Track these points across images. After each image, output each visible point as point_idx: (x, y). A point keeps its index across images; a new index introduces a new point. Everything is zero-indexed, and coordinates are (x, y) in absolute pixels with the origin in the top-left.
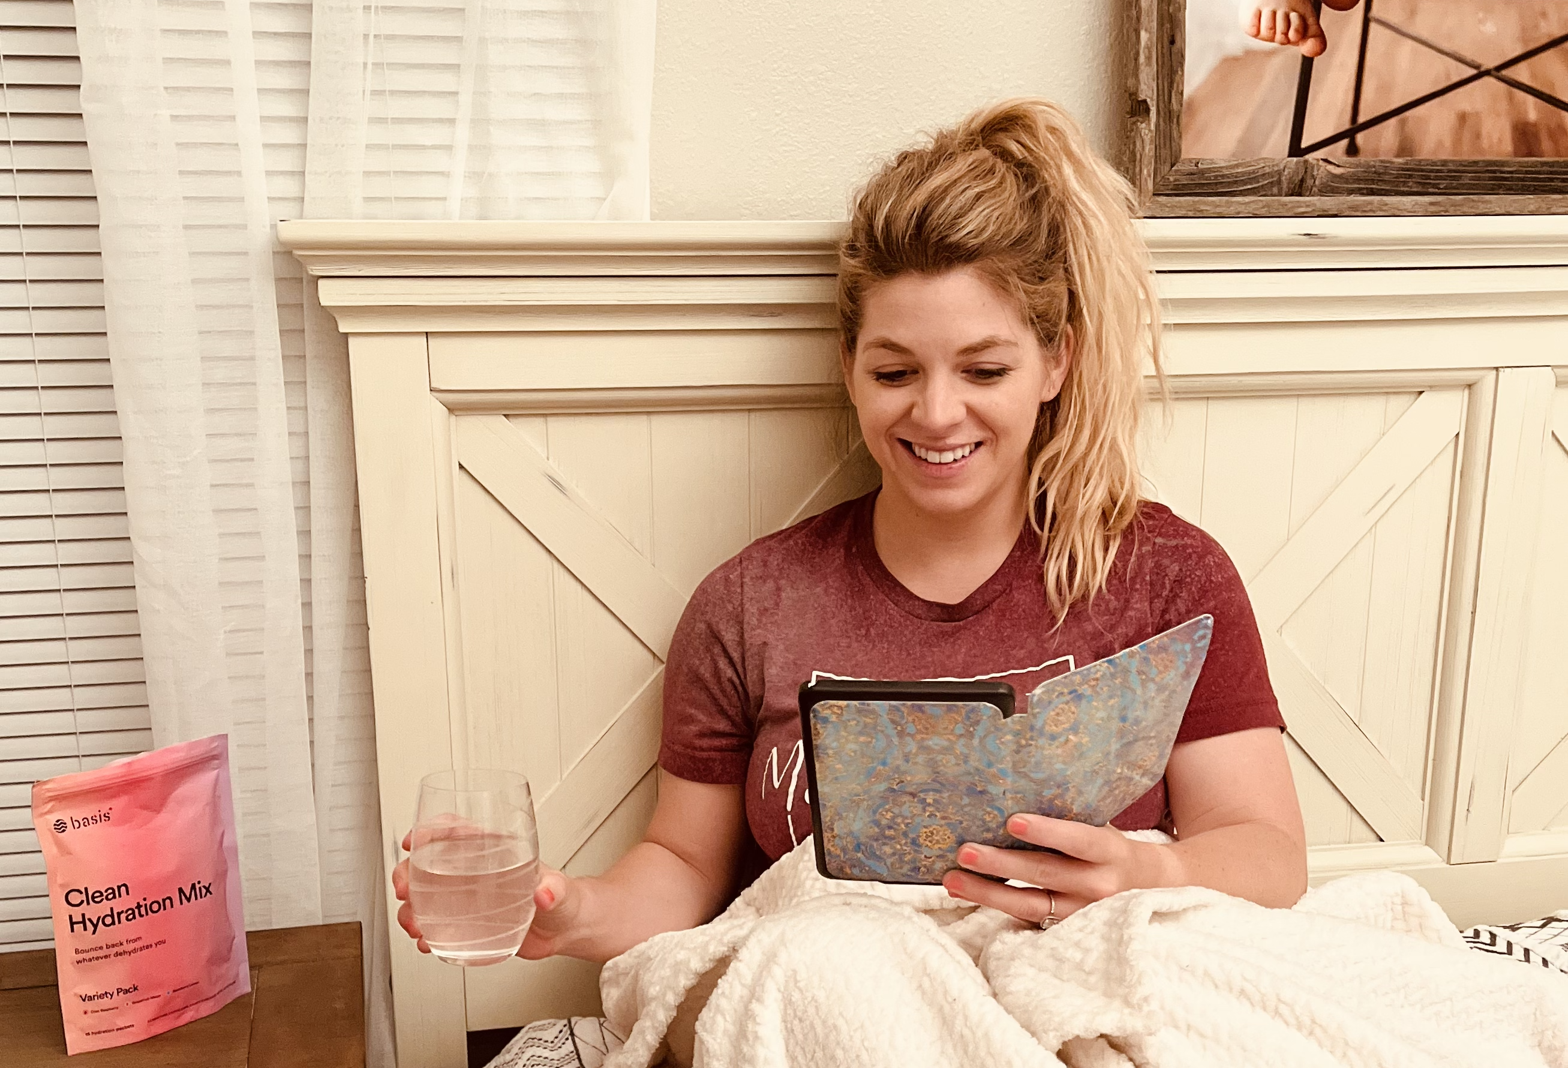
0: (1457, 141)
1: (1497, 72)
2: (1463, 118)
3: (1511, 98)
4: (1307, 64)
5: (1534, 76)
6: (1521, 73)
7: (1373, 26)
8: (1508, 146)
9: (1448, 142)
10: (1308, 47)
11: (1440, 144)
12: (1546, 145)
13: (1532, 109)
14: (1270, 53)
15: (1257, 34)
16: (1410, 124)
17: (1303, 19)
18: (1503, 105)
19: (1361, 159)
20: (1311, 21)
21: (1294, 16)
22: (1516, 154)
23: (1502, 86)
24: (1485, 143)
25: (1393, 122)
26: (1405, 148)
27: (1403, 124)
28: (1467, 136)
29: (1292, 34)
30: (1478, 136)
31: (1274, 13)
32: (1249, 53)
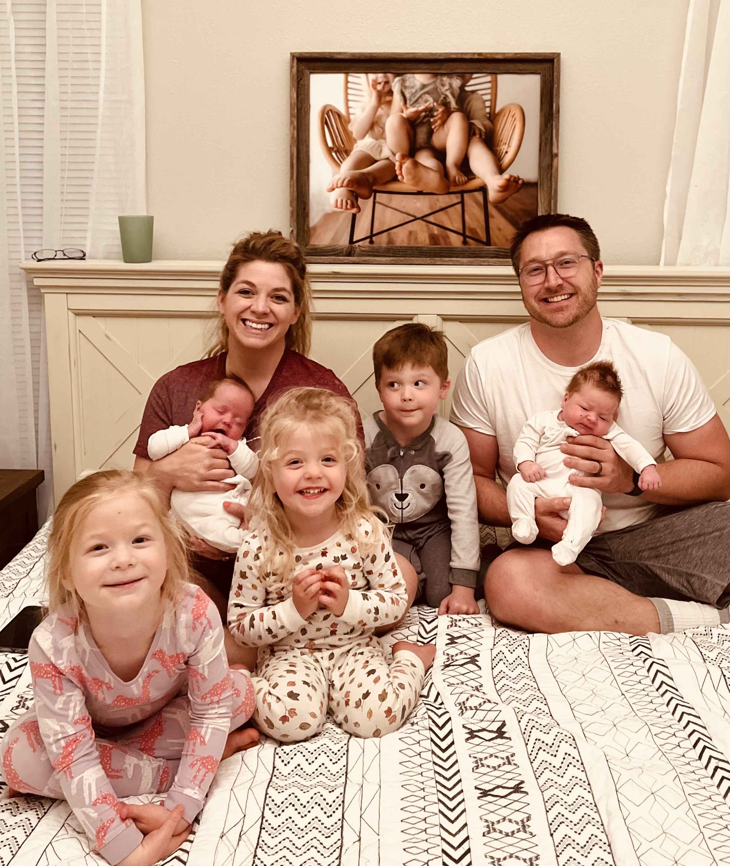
0: (409, 240)
1: (422, 218)
2: (411, 233)
3: (427, 226)
4: (354, 216)
5: (435, 219)
6: (431, 219)
7: (377, 205)
8: (428, 241)
9: (406, 240)
10: (354, 211)
11: (403, 241)
12: (442, 241)
13: (436, 230)
14: (342, 212)
15: (337, 207)
16: (392, 235)
17: (352, 202)
18: (425, 229)
19: (374, 245)
20: (355, 202)
21: (349, 201)
22: (431, 244)
23: (424, 223)
24: (419, 240)
25: (385, 234)
26: (390, 241)
27: (389, 234)
28: (413, 238)
29: (348, 207)
30: (416, 238)
31: (342, 201)
32: (334, 212)
